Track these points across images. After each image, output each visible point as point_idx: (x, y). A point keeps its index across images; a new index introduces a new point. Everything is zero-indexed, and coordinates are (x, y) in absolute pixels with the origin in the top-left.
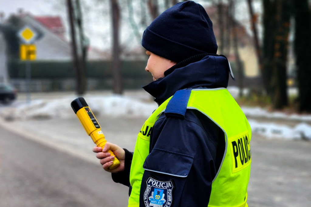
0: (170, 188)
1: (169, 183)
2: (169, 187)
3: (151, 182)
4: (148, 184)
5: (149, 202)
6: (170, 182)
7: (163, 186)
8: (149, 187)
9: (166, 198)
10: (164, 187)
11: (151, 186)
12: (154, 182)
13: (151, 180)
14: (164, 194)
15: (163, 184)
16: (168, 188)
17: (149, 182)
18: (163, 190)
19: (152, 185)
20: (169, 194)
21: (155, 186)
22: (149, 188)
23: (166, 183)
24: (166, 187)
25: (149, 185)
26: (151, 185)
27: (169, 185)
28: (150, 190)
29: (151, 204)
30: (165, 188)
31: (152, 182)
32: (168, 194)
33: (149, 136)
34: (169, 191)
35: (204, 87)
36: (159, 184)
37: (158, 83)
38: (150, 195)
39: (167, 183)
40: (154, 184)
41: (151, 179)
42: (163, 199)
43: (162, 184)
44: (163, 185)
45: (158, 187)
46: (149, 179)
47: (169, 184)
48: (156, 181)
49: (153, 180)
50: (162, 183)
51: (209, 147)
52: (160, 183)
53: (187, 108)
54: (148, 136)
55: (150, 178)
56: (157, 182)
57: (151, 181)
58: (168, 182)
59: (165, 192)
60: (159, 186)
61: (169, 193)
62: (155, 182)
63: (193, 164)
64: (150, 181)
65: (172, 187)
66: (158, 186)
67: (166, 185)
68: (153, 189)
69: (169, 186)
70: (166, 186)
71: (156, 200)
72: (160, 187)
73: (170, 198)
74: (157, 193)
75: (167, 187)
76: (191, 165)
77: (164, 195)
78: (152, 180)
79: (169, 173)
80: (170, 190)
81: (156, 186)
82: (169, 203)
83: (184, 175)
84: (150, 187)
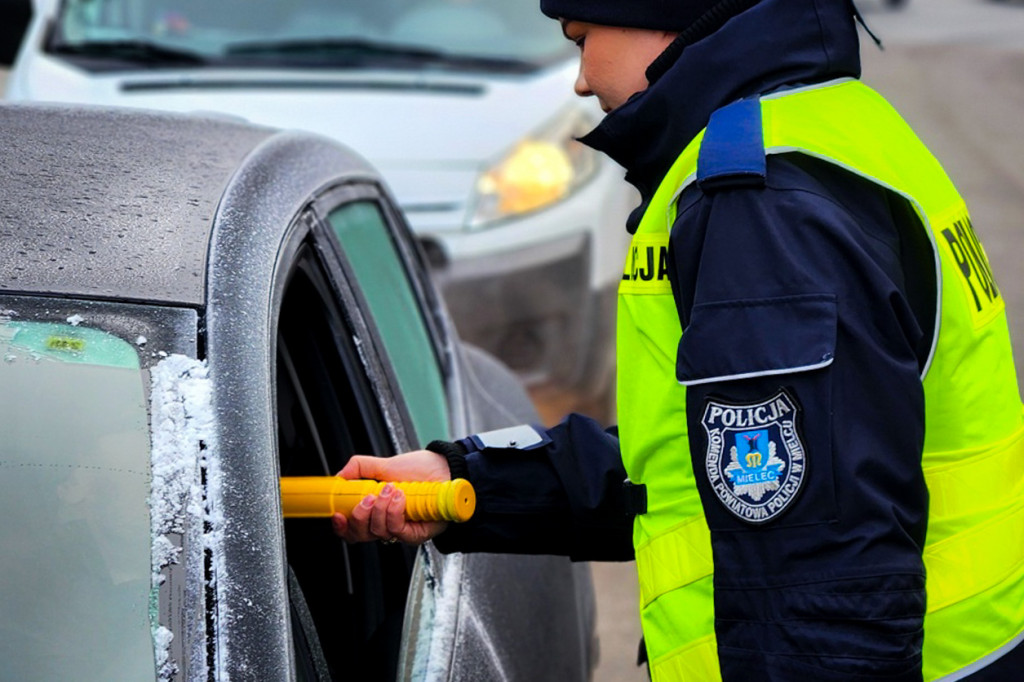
0: (788, 416)
1: (779, 401)
2: (781, 415)
3: (717, 419)
4: (711, 427)
5: (730, 484)
6: (782, 398)
7: (763, 418)
8: (716, 435)
9: (781, 453)
10: (766, 420)
11: (721, 431)
12: (729, 415)
13: (717, 411)
14: (771, 443)
15: (761, 412)
16: (780, 420)
17: (711, 421)
18: (766, 432)
19: (725, 426)
20: (790, 437)
21: (734, 425)
22: (716, 440)
23: (768, 407)
24: (771, 418)
25: (716, 430)
26: (722, 427)
27: (780, 409)
28: (720, 444)
29: (739, 490)
30: (769, 422)
31: (720, 417)
32: (787, 438)
33: (665, 276)
34: (788, 429)
35: (792, 84)
36: (745, 415)
37: (636, 109)
38: (726, 460)
39: (772, 405)
40: (728, 420)
41: (714, 409)
42: (774, 460)
43: (755, 412)
44: (762, 415)
45: (747, 426)
46: (710, 410)
47: (779, 406)
48: (735, 410)
49: (724, 409)
50: (755, 409)
51: (871, 253)
52: (750, 412)
53: (767, 153)
54: (660, 277)
55: (711, 406)
56: (740, 412)
57: (718, 414)
58: (775, 401)
59: (774, 434)
60: (748, 422)
61: (788, 435)
62: (733, 412)
63: (838, 317)
64: (714, 414)
65: (792, 410)
66: (744, 424)
67: (769, 412)
68: (730, 439)
69: (783, 411)
70: (772, 416)
71: (751, 470)
72: (751, 423)
73: (796, 451)
74: (748, 447)
75: (776, 416)
76: (832, 323)
77: (772, 446)
78: (721, 411)
79: (771, 369)
80: (790, 424)
81: (739, 423)
82: (797, 468)
83: (820, 360)
84: (720, 436)
